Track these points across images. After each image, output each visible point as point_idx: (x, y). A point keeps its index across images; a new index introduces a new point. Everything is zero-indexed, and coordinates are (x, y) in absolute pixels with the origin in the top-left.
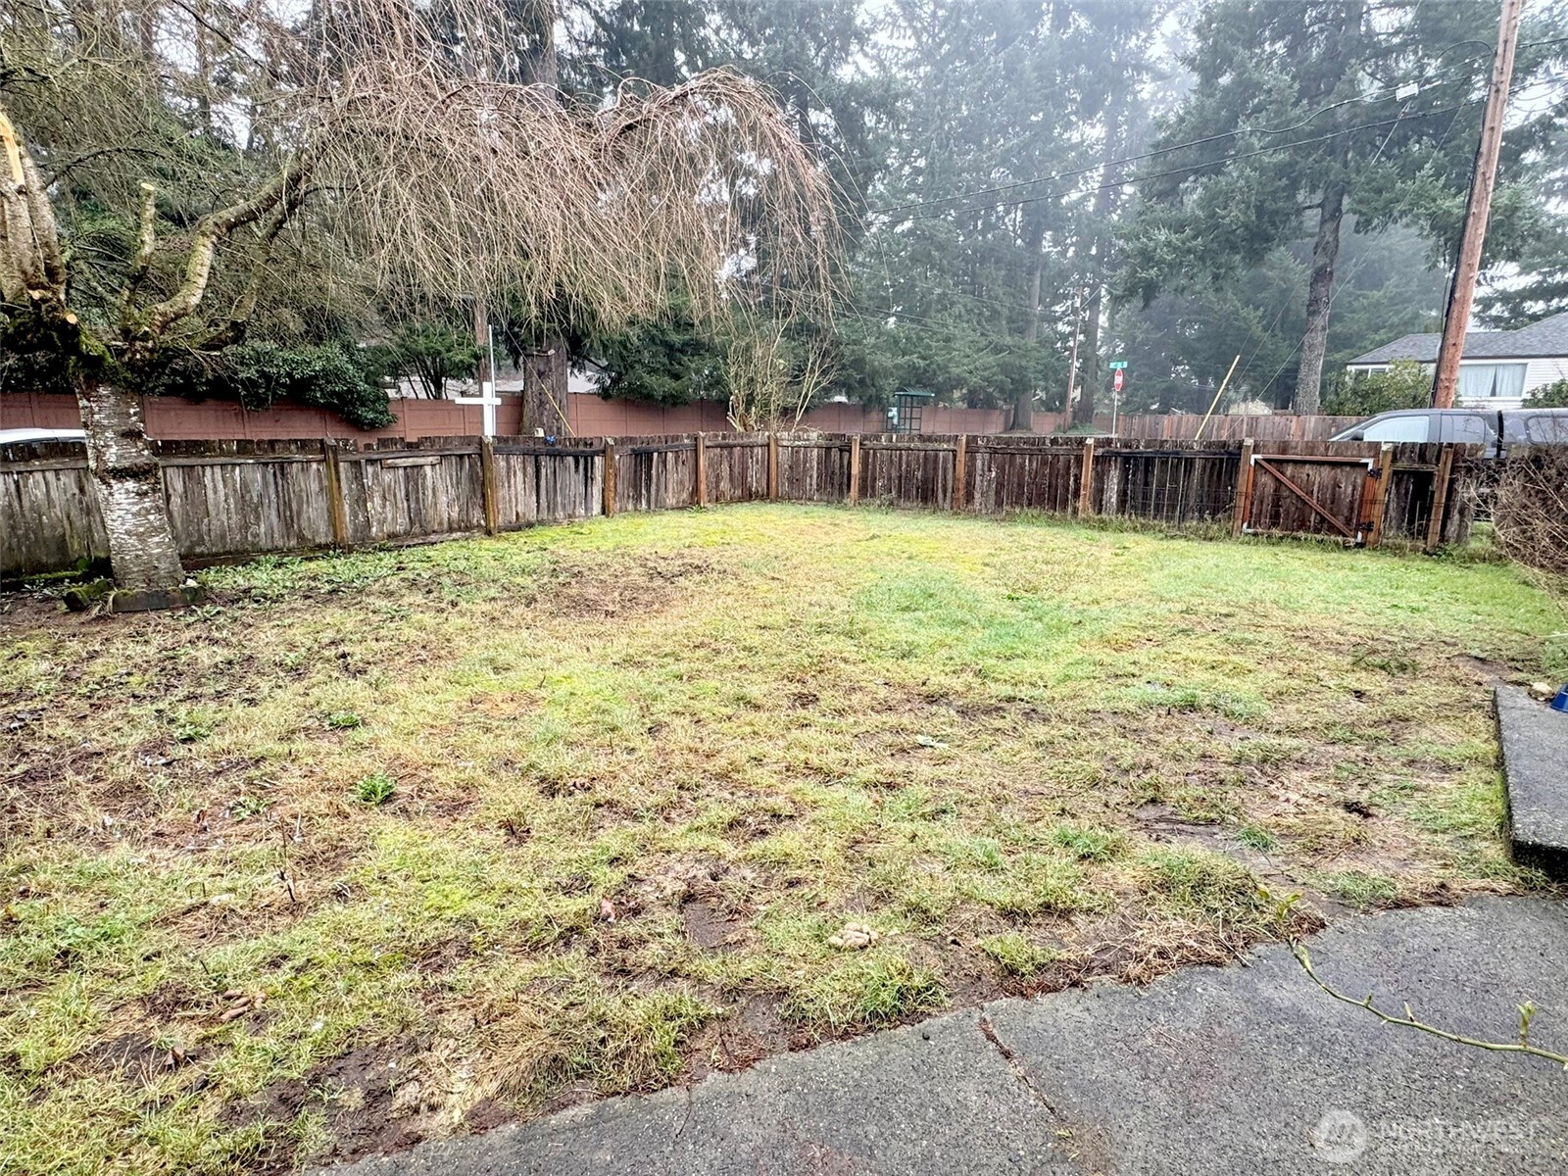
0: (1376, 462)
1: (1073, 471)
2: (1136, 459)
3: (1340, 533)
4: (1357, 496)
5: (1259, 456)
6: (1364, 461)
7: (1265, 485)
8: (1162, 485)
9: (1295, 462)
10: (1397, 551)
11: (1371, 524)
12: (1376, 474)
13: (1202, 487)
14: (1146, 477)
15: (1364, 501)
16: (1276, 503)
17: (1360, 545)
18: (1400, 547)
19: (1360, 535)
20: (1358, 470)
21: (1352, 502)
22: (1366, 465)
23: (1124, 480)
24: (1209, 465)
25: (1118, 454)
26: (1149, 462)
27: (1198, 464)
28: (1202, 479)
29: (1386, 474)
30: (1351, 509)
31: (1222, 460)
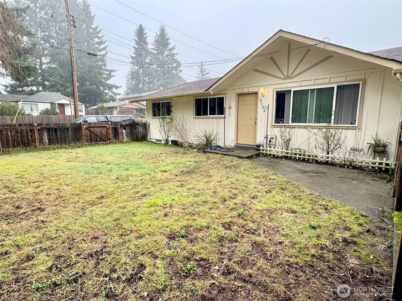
0: (109, 126)
1: (30, 134)
2: (51, 129)
3: (105, 141)
4: (106, 133)
5: (86, 126)
6: (107, 126)
7: (87, 133)
8: (61, 135)
9: (93, 127)
10: (115, 143)
11: (110, 138)
12: (109, 128)
13: (72, 135)
14: (56, 134)
15: (107, 134)
16: (91, 136)
17: (110, 143)
18: (116, 142)
19: (109, 141)
20: (105, 128)
21: (105, 135)
22: (107, 127)
23: (49, 135)
24: (73, 130)
25: (45, 128)
26: (56, 129)
27: (70, 129)
28: (72, 133)
29: (111, 128)
30: (105, 136)
31: (76, 128)
